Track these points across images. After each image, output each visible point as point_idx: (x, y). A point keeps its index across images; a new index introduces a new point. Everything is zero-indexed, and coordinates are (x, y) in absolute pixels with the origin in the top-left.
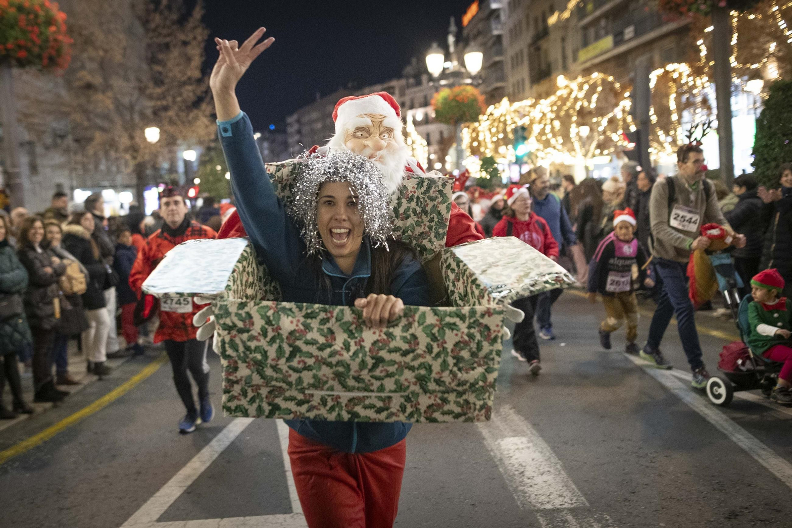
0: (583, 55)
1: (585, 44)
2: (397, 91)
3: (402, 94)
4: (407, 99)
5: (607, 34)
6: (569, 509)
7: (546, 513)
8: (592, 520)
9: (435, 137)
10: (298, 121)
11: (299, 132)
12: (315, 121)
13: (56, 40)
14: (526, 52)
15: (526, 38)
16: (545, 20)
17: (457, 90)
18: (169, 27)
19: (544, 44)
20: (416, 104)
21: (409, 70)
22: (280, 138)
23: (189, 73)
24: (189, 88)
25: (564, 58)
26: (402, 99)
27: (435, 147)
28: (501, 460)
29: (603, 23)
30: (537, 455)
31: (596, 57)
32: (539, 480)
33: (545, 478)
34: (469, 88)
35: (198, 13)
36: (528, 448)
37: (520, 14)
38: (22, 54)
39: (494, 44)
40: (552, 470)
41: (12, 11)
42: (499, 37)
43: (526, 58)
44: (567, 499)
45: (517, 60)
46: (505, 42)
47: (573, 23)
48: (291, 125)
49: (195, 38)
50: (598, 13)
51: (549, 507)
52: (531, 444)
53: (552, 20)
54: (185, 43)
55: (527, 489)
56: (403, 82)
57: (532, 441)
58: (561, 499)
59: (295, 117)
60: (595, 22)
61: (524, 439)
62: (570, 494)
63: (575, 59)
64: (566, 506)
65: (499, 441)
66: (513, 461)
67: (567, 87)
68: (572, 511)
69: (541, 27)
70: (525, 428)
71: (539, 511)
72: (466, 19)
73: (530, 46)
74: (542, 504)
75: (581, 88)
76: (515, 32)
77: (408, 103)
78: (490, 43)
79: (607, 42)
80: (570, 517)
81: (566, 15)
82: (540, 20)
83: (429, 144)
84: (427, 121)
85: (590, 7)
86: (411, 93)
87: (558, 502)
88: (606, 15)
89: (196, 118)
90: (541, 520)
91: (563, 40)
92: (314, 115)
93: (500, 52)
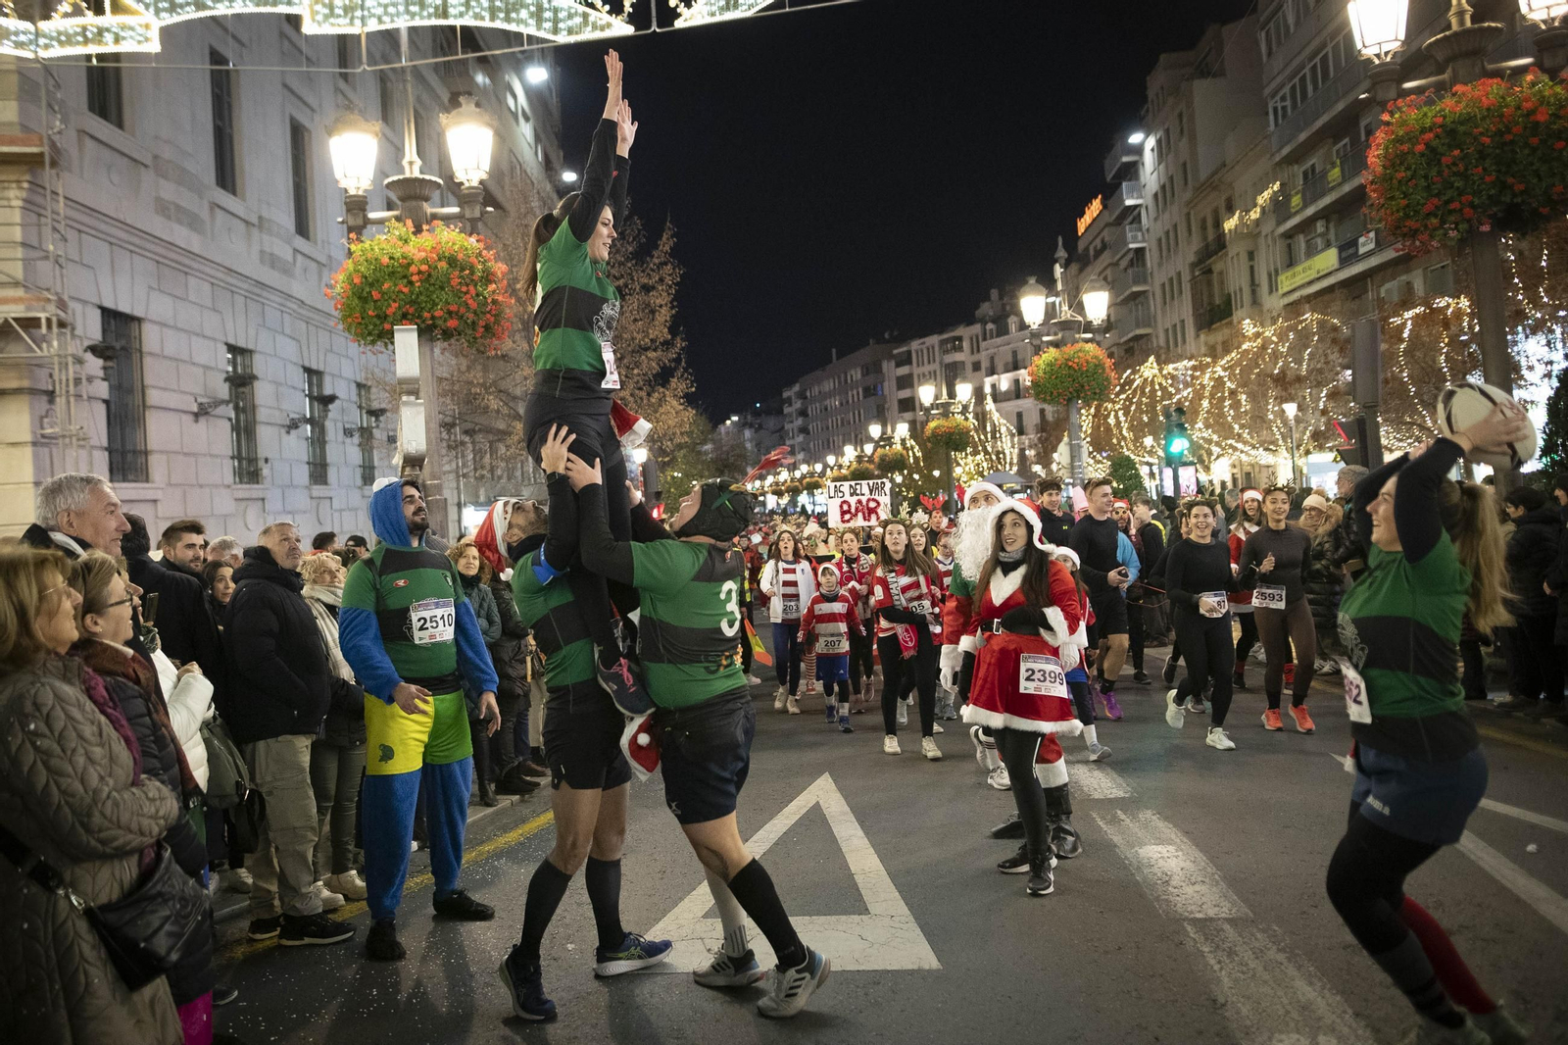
0: (1286, 282)
1: (1291, 263)
2: (966, 345)
3: (975, 349)
4: (983, 357)
5: (1328, 245)
6: (1225, 919)
7: (1195, 921)
8: (1255, 930)
9: (1032, 420)
10: (802, 395)
11: (803, 413)
12: (830, 394)
13: (495, 302)
14: (1186, 277)
15: (1188, 252)
16: (1218, 224)
17: (1069, 350)
18: (621, 264)
19: (1218, 264)
20: (1000, 366)
21: (985, 309)
22: (771, 423)
23: (652, 334)
24: (651, 354)
25: (1254, 285)
26: (976, 358)
27: (1032, 436)
28: (1138, 868)
29: (1320, 227)
30: (1188, 865)
31: (1310, 283)
32: (1190, 890)
33: (1197, 887)
34: (1090, 347)
35: (666, 243)
36: (1177, 857)
37: (1174, 214)
38: (452, 323)
39: (1131, 264)
40: (1207, 880)
41: (443, 265)
42: (1140, 252)
43: (1187, 287)
44: (1224, 909)
45: (1171, 290)
46: (1151, 260)
47: (1266, 229)
48: (789, 401)
49: (661, 280)
50: (1310, 211)
51: (1199, 916)
52: (1180, 853)
53: (1230, 224)
54: (647, 289)
55: (1171, 898)
56: (977, 328)
57: (1182, 850)
58: (1217, 909)
59: (797, 388)
60: (1306, 226)
61: (1171, 848)
62: (1229, 905)
63: (1273, 288)
64: (1223, 915)
65: (1137, 849)
66: (1155, 870)
67: (1257, 335)
68: (1230, 921)
69: (1211, 235)
70: (1173, 836)
71: (1186, 919)
72: (1082, 225)
73: (1193, 266)
74: (1192, 912)
75: (1282, 336)
76: (1168, 244)
77: (985, 364)
78: (1124, 263)
79: (1329, 259)
80: (1227, 927)
81: (1255, 214)
82: (1210, 222)
83: (1021, 432)
84: (1017, 392)
85: (1296, 201)
86: (989, 347)
87: (1212, 912)
88: (1324, 214)
89: (662, 401)
90: (1189, 928)
91: (1251, 255)
92: (828, 385)
93: (1142, 278)
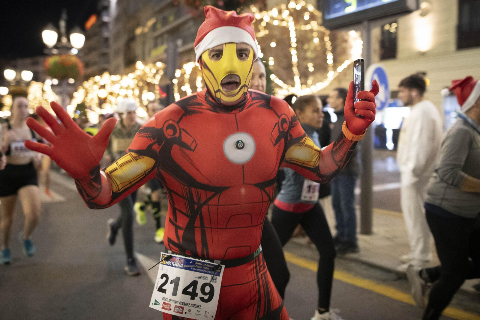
0: (154, 53)
1: (156, 47)
14: (122, 49)
16: (134, 31)
17: (64, 57)
19: (133, 45)
25: (144, 53)
29: (166, 36)
39: (104, 42)
42: (107, 39)
43: (122, 52)
45: (117, 53)
46: (111, 41)
47: (150, 35)
50: (163, 30)
53: (139, 31)
67: (143, 69)
69: (131, 34)
72: (88, 25)
73: (125, 45)
81: (146, 30)
85: (160, 26)
91: (144, 44)
93: (107, 47)
